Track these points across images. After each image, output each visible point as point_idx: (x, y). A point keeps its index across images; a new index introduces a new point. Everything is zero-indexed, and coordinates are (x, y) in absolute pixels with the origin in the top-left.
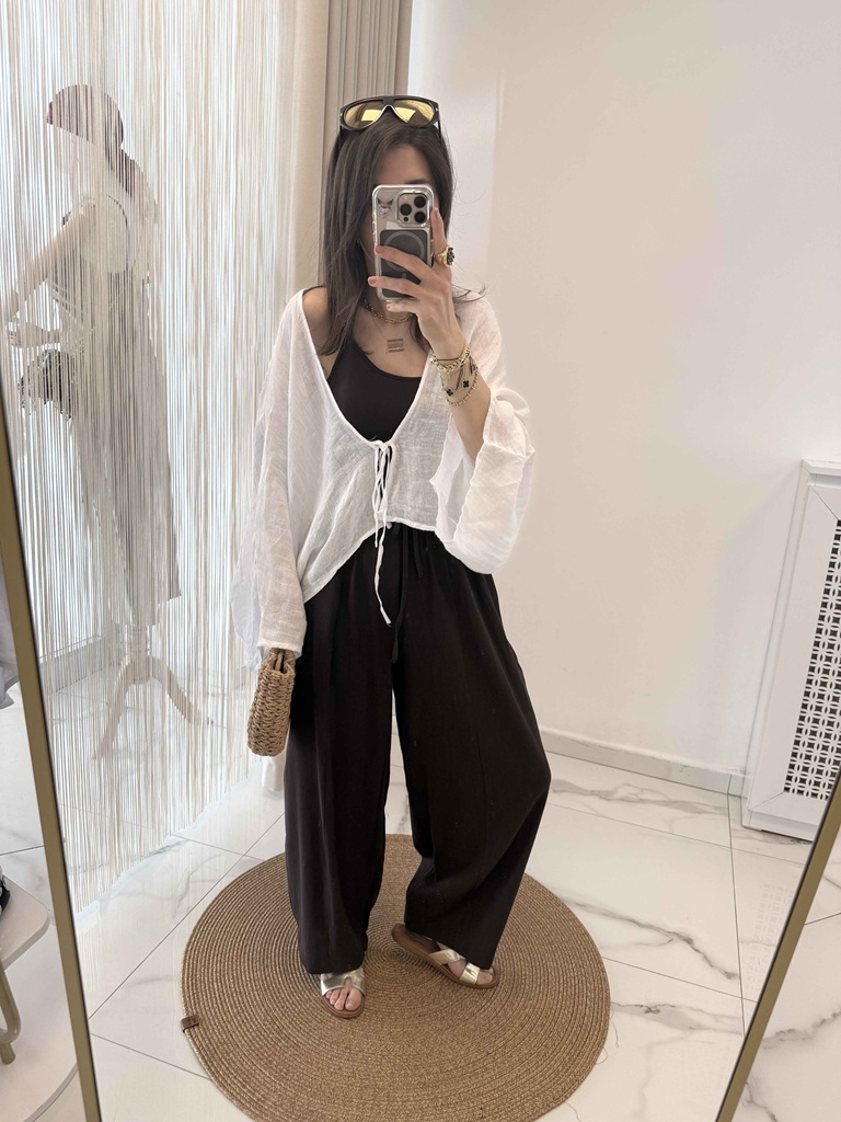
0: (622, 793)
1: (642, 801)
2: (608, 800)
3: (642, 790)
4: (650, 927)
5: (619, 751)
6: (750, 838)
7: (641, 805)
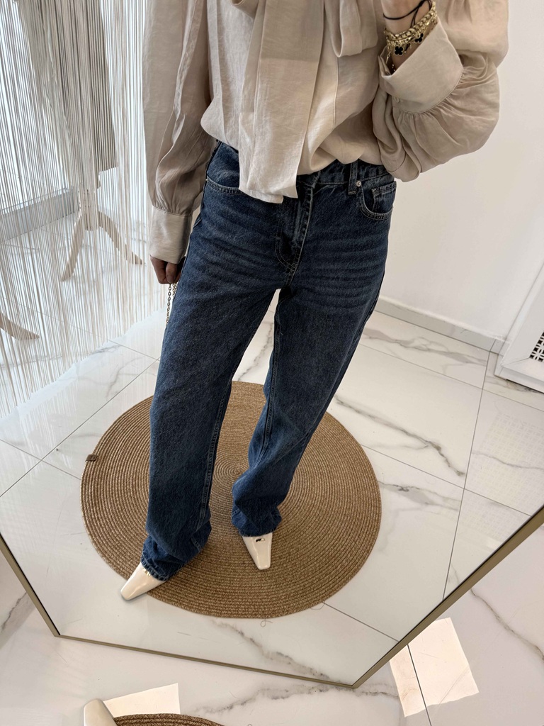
0: (417, 343)
1: (429, 350)
2: (406, 347)
3: (431, 342)
4: (414, 436)
5: (422, 314)
6: (497, 384)
7: (427, 353)
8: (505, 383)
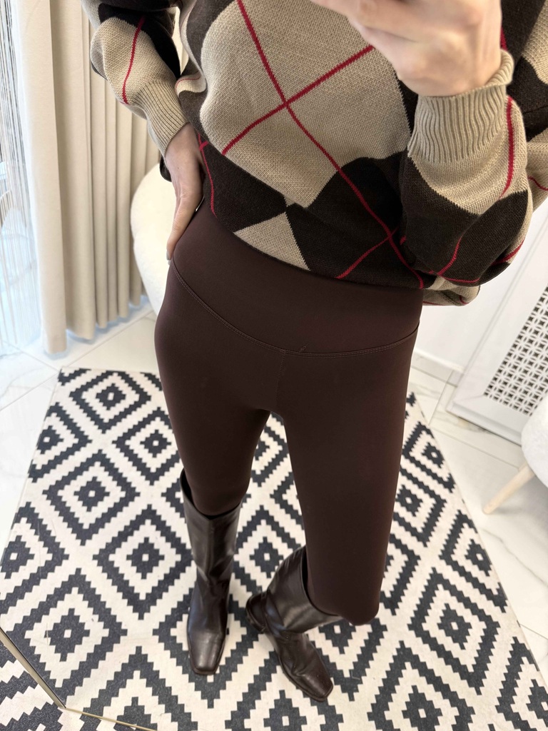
6: (450, 420)
8: (456, 421)
